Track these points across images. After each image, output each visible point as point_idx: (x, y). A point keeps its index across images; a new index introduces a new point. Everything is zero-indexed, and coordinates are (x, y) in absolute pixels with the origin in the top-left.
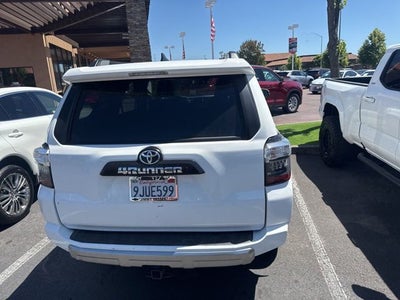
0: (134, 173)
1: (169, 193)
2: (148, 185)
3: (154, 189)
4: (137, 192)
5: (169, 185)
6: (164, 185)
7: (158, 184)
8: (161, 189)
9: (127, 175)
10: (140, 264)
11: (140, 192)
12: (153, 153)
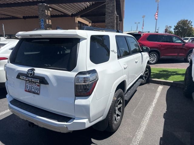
0: (24, 79)
1: (37, 91)
2: (31, 86)
3: (33, 88)
4: (27, 88)
5: (37, 87)
6: (35, 87)
7: (34, 86)
8: (35, 88)
9: (22, 79)
10: (25, 119)
11: (28, 88)
12: (31, 72)
